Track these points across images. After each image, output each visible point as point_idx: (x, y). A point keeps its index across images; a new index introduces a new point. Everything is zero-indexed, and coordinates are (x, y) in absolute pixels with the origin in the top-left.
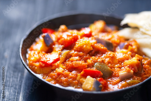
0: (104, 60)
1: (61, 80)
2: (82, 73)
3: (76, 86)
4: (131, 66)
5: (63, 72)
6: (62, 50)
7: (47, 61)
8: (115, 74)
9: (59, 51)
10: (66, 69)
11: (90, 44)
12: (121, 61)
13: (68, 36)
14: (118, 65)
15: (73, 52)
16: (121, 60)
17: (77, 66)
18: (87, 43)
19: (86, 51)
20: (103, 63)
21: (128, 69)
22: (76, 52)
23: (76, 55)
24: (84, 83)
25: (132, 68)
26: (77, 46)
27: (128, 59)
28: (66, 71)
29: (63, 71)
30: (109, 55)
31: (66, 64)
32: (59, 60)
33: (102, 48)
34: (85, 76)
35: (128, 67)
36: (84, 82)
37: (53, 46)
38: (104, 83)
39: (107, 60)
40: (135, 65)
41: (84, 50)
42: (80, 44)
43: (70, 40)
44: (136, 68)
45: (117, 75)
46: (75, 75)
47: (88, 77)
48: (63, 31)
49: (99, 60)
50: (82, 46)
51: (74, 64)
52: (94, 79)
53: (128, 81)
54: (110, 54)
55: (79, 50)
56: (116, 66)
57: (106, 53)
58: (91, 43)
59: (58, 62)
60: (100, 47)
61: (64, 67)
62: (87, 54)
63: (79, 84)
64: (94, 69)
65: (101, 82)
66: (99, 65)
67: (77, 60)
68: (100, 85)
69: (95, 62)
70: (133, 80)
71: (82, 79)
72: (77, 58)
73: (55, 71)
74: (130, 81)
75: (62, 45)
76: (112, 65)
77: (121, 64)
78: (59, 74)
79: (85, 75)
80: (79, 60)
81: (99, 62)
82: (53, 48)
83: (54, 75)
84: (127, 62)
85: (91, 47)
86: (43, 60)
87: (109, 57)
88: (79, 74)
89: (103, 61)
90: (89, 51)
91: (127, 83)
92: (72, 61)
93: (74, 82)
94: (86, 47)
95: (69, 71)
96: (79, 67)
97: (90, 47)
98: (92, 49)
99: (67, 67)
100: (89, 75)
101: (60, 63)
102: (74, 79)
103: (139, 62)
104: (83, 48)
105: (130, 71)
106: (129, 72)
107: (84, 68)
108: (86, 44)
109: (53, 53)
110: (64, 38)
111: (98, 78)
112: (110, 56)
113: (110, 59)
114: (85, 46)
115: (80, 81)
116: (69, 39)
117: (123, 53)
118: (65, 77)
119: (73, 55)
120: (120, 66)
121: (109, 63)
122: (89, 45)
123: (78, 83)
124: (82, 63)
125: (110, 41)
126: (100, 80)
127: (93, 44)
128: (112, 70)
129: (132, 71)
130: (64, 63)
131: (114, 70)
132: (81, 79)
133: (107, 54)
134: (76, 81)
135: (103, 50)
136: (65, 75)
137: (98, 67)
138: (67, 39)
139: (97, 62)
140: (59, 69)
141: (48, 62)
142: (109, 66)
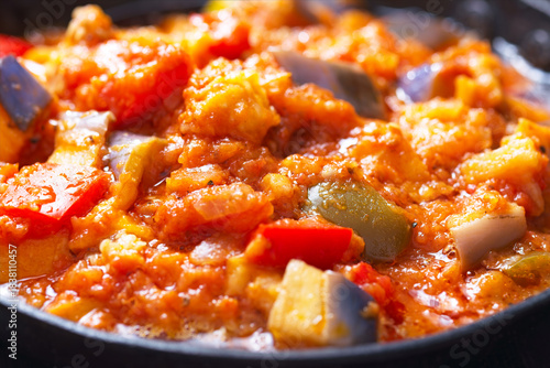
0: (355, 165)
1: (142, 301)
2: (256, 244)
3: (232, 326)
4: (509, 182)
5: (145, 256)
6: (108, 139)
7: (40, 206)
8: (430, 235)
9: (93, 141)
10: (156, 237)
11: (264, 91)
12: (446, 162)
13: (131, 59)
14: (434, 184)
15: (175, 143)
16: (441, 154)
17: (219, 215)
18: (248, 86)
19: (249, 132)
20: (354, 181)
21: (494, 197)
22: (194, 144)
23: (196, 161)
24: (278, 306)
25: (515, 192)
26: (198, 108)
27: (477, 150)
28: (155, 247)
29: (144, 249)
30: (373, 139)
31: (153, 213)
32: (110, 195)
33: (330, 104)
34: (271, 262)
35: (492, 187)
36: (273, 298)
37: (53, 123)
38: (382, 291)
39: (369, 165)
40: (527, 176)
41: (242, 127)
42: (211, 96)
43: (146, 78)
44: (535, 190)
45: (439, 236)
46: (213, 266)
47: (295, 267)
49: (327, 170)
50: (225, 105)
51: (199, 207)
52: (329, 272)
53: (507, 264)
54: (377, 135)
55: (211, 129)
56: (424, 190)
57: (356, 131)
58: (267, 87)
59: (105, 208)
60: (317, 101)
61: (142, 228)
62: (256, 147)
63: (243, 313)
64: (312, 220)
65: (366, 287)
66: (335, 193)
67: (211, 184)
68: (367, 305)
69: (310, 185)
70: (527, 254)
71: (262, 283)
72: (208, 171)
73: (94, 258)
74: (514, 259)
75: (101, 110)
76: (403, 188)
77: (444, 180)
78: (123, 271)
79: (273, 256)
80: (220, 184)
81: (332, 179)
82: (56, 129)
83: (96, 277)
84: (481, 163)
85: (272, 108)
86: (14, 204)
87: (374, 148)
88: (236, 258)
89: (351, 173)
90: (264, 132)
91: (504, 272)
92: (183, 192)
93: (217, 303)
94: (246, 110)
95: (173, 249)
96: (228, 217)
97: (268, 108)
98: (277, 119)
99: (160, 227)
100: (295, 257)
101: (116, 208)
102: (215, 287)
103: (544, 157)
104: (232, 119)
105: (505, 207)
106: (500, 211)
107: (259, 218)
108: (245, 96)
109: (58, 157)
110: (104, 71)
111: (348, 268)
112: (383, 144)
113: (381, 159)
114: (240, 108)
115: (251, 294)
117: (445, 120)
118: (161, 287)
119: (182, 159)
120: (445, 190)
121: (382, 178)
122: (257, 97)
123: (241, 307)
124: (244, 196)
125: (356, 68)
126: (358, 278)
127: (275, 90)
128: (410, 216)
129: (517, 210)
130: (131, 209)
131: (417, 217)
132: (251, 285)
133: (363, 134)
134: (226, 298)
135: (332, 115)
136: (158, 275)
137: (330, 205)
138: (129, 80)
139: (319, 180)
140: (115, 240)
141: (45, 210)
142: (387, 196)
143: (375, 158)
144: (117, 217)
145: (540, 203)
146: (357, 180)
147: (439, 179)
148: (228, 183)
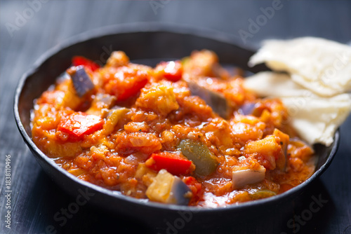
0: (202, 135)
1: (101, 173)
2: (150, 161)
4: (262, 156)
5: (106, 155)
6: (110, 107)
7: (73, 129)
8: (224, 171)
9: (104, 107)
10: (114, 148)
11: (175, 96)
12: (240, 142)
13: (126, 75)
14: (233, 149)
15: (132, 111)
17: (139, 145)
18: (166, 92)
19: (161, 109)
21: (254, 162)
22: (140, 112)
23: (139, 119)
24: (152, 186)
25: (264, 159)
26: (143, 97)
27: (255, 139)
28: (112, 153)
29: (107, 152)
30: (214, 125)
31: (115, 138)
32: (102, 128)
33: (201, 106)
34: (155, 169)
36: (151, 182)
37: (93, 97)
38: (196, 190)
39: (208, 135)
40: (270, 153)
41: (159, 107)
42: (150, 93)
43: (130, 84)
44: (272, 159)
45: (227, 171)
46: (132, 165)
47: (163, 172)
48: (118, 65)
49: (190, 134)
50: (154, 97)
51: (131, 140)
52: (176, 177)
53: (252, 192)
54: (216, 123)
55: (146, 105)
56: (228, 150)
57: (209, 120)
58: (177, 94)
59: (99, 133)
60: (197, 104)
61: (110, 144)
62: (163, 117)
63: (139, 186)
64: (177, 154)
65: (190, 186)
66: (190, 145)
67: (140, 131)
68: (187, 192)
69: (181, 139)
71: (148, 175)
72: (141, 125)
73: (88, 152)
75: (112, 94)
77: (239, 149)
78: (96, 160)
80: (144, 132)
81: (191, 139)
82: (92, 100)
83: (85, 161)
84: (253, 145)
85: (176, 103)
86: (64, 126)
87: (214, 128)
88: (141, 164)
89: (199, 139)
90: (169, 111)
92: (129, 132)
93: (130, 180)
95: (119, 155)
96: (143, 147)
97: (174, 102)
98: (177, 106)
99: (117, 145)
100: (164, 168)
101: (102, 134)
102: (131, 173)
103: (280, 146)
104: (156, 103)
105: (258, 167)
106: (255, 169)
107: (155, 150)
108: (163, 95)
109: (90, 111)
110: (117, 79)
111: (185, 177)
112: (218, 128)
113: (215, 134)
114: (160, 98)
115: (144, 180)
116: (128, 81)
117: (246, 123)
119: (132, 118)
120: (237, 153)
121: (213, 142)
122: (170, 97)
123: (138, 183)
124: (150, 139)
125: (222, 95)
126: (188, 182)
127: (180, 96)
128: (219, 160)
129: (263, 169)
130: (109, 135)
131: (221, 161)
132: (145, 176)
133: (211, 122)
134: (134, 179)
135: (201, 110)
137: (187, 150)
138: (124, 83)
139: (186, 138)
140: (98, 147)
141: (75, 131)
142: (211, 150)
143: (212, 133)
144: (102, 138)
145: (274, 165)
146: (200, 141)
147: (236, 148)
148: (148, 132)
